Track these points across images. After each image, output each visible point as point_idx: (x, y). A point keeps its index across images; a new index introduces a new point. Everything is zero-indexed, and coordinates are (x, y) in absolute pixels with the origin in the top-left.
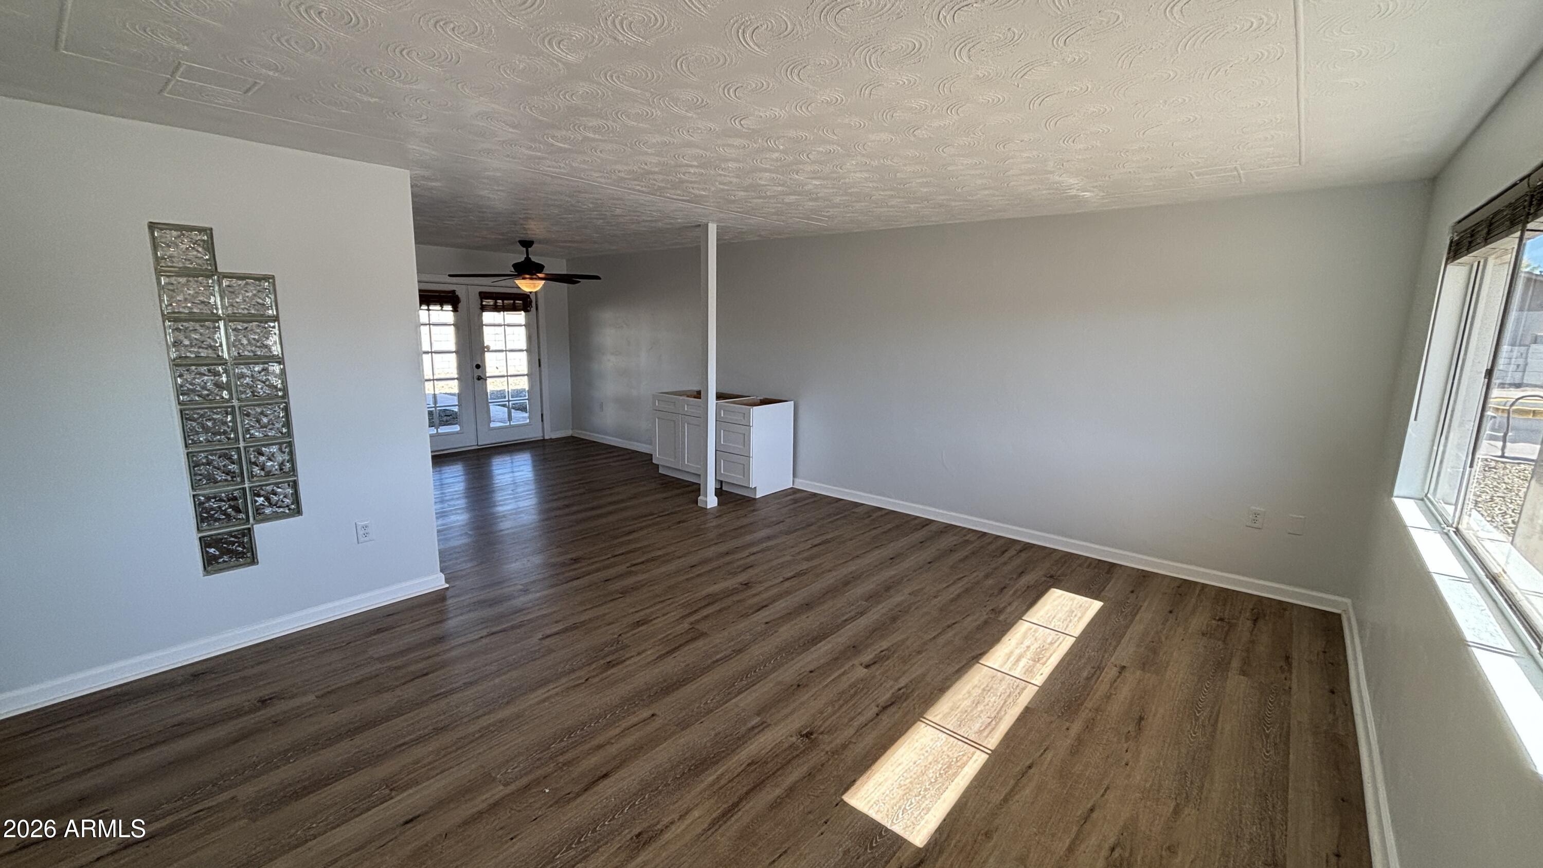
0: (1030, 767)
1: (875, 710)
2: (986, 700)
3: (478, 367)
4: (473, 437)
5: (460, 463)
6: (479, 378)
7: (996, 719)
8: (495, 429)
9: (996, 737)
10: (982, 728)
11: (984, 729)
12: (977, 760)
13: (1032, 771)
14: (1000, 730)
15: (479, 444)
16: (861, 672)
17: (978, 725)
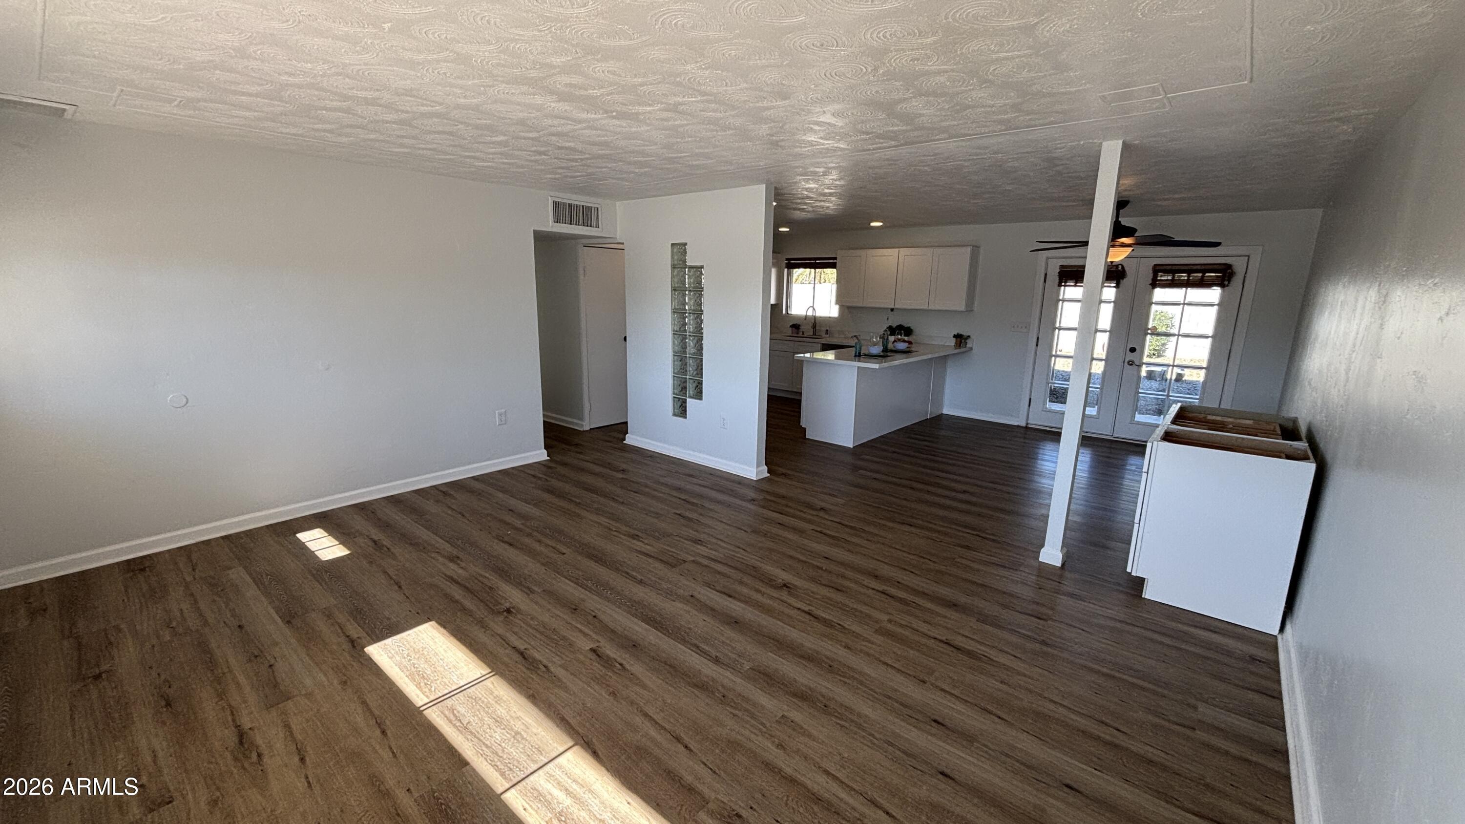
0: (383, 732)
1: (522, 647)
2: (498, 730)
3: (1133, 350)
4: (1110, 427)
5: (1090, 449)
6: (1131, 363)
7: (465, 729)
8: (1139, 423)
9: (438, 719)
10: (455, 712)
11: (454, 714)
12: (418, 697)
13: (378, 732)
14: (445, 726)
15: (1115, 435)
16: (586, 645)
17: (462, 710)
